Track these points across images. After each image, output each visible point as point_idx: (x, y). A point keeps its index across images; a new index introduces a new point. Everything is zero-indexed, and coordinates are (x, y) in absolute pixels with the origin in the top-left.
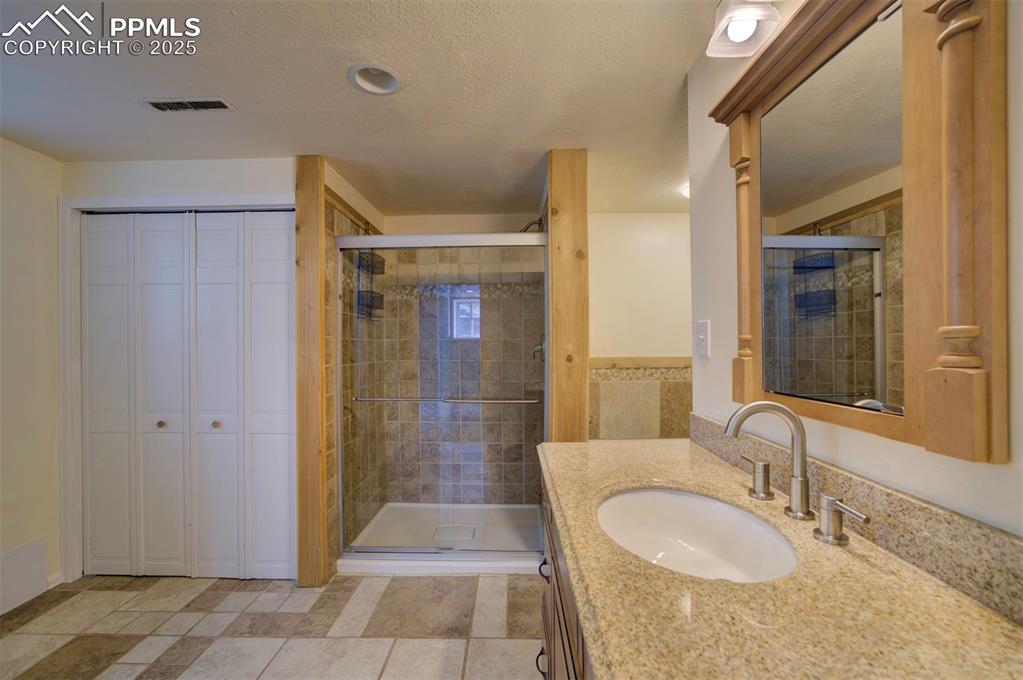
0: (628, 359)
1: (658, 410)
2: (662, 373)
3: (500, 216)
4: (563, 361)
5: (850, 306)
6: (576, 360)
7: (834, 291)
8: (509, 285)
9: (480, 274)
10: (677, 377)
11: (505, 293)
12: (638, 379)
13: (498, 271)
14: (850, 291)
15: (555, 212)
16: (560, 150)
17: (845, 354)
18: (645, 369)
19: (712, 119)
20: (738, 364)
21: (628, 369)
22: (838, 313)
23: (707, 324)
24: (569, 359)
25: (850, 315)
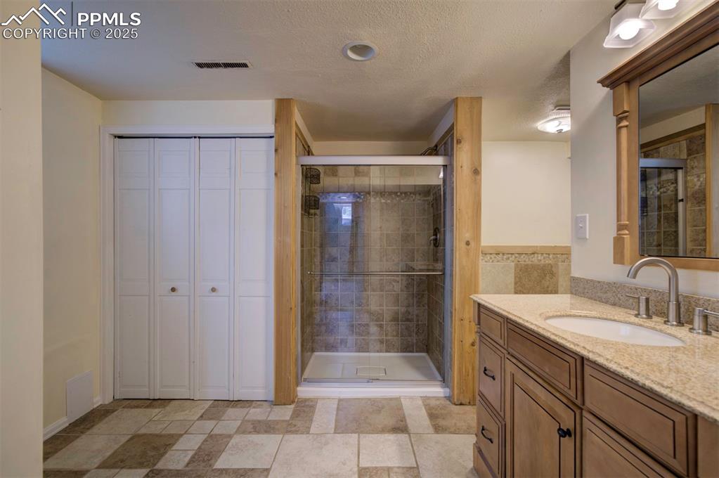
0: (492, 247)
1: (513, 285)
2: (516, 257)
3: (399, 142)
4: (463, 245)
5: (659, 208)
6: (472, 244)
7: (646, 197)
8: (405, 193)
9: (385, 186)
10: (527, 260)
11: (403, 199)
12: (498, 261)
13: (398, 183)
14: (659, 197)
15: (459, 142)
16: (463, 98)
17: (655, 243)
18: (503, 254)
19: (600, 85)
20: (618, 241)
21: (491, 254)
22: (649, 214)
23: (585, 217)
24: (468, 243)
25: (659, 216)
